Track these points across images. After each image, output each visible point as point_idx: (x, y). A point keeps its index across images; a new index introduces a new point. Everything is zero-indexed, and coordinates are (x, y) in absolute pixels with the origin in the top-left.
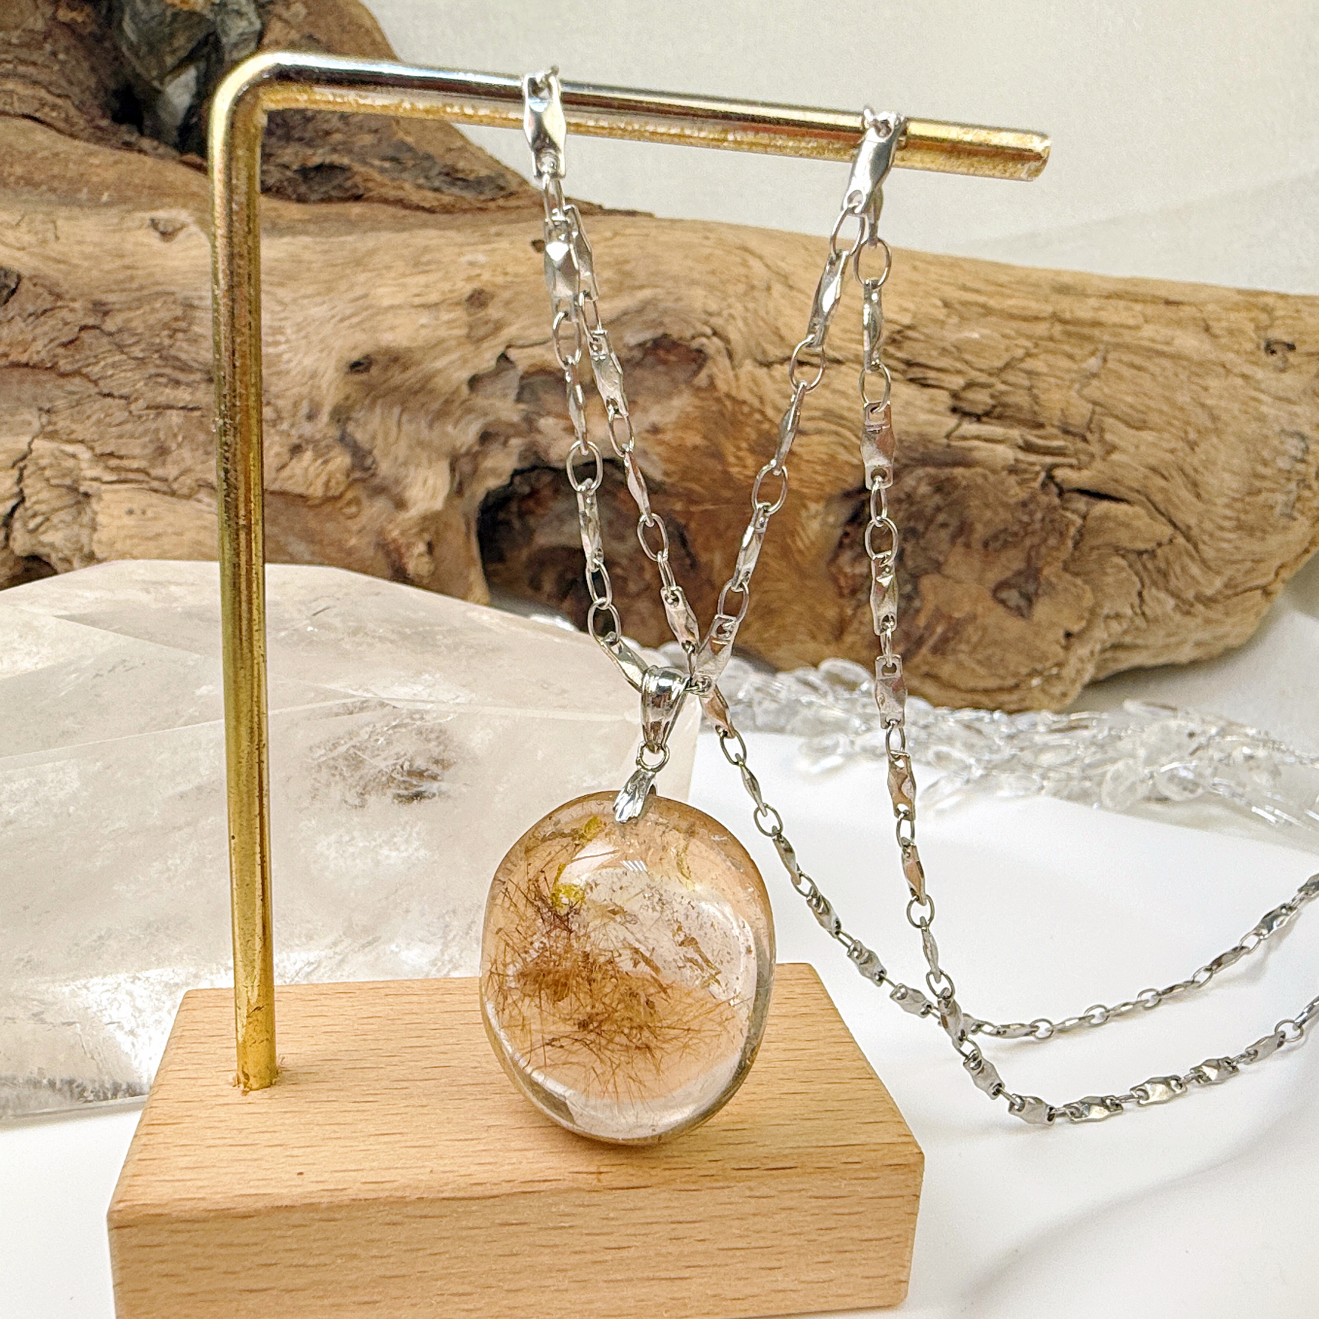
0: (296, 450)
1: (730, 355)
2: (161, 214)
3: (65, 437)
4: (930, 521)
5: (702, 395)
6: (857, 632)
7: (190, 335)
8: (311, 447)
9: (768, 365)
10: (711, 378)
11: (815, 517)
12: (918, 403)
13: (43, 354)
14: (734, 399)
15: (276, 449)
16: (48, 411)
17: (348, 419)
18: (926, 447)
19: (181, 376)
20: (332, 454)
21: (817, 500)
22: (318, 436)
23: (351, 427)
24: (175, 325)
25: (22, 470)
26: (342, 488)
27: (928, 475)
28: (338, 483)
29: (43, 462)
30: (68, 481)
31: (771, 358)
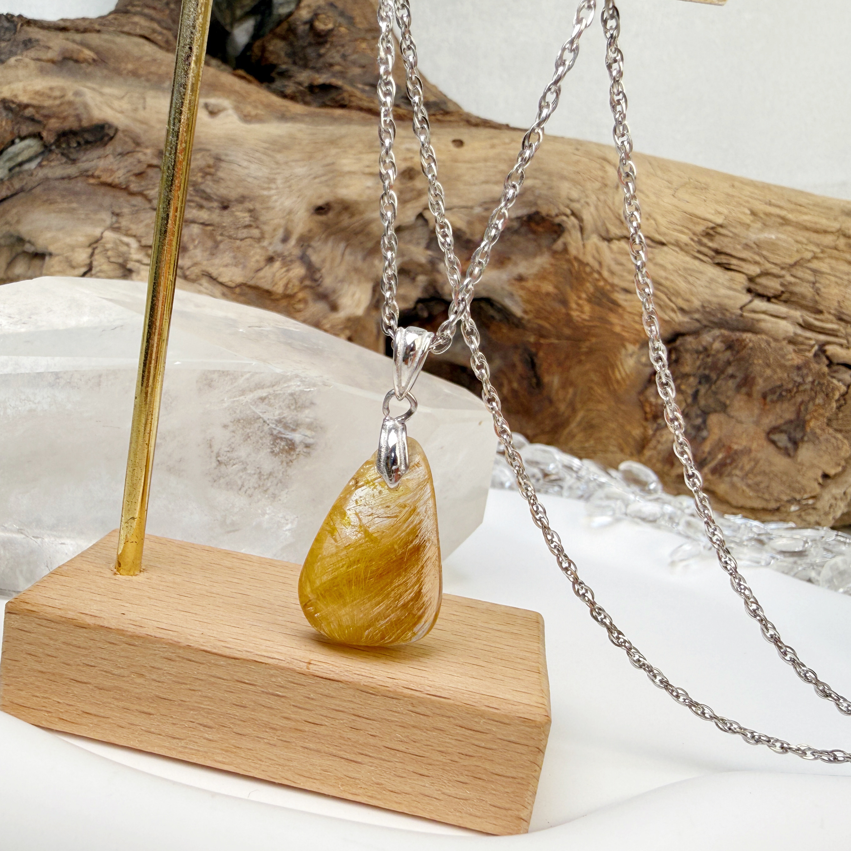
0: (270, 260)
1: (582, 229)
2: (212, 101)
3: (124, 232)
4: (723, 372)
5: (557, 256)
6: (655, 448)
7: (215, 177)
8: (280, 259)
9: (609, 240)
10: (565, 245)
11: (631, 355)
12: (720, 281)
13: (122, 179)
14: (580, 262)
15: (258, 257)
16: (118, 215)
17: (309, 246)
18: (723, 314)
19: (205, 203)
20: (293, 266)
21: (634, 342)
22: (286, 253)
23: (310, 252)
24: (208, 170)
25: (94, 249)
26: (296, 290)
27: (723, 336)
28: (293, 286)
29: (109, 246)
30: (120, 260)
31: (612, 235)
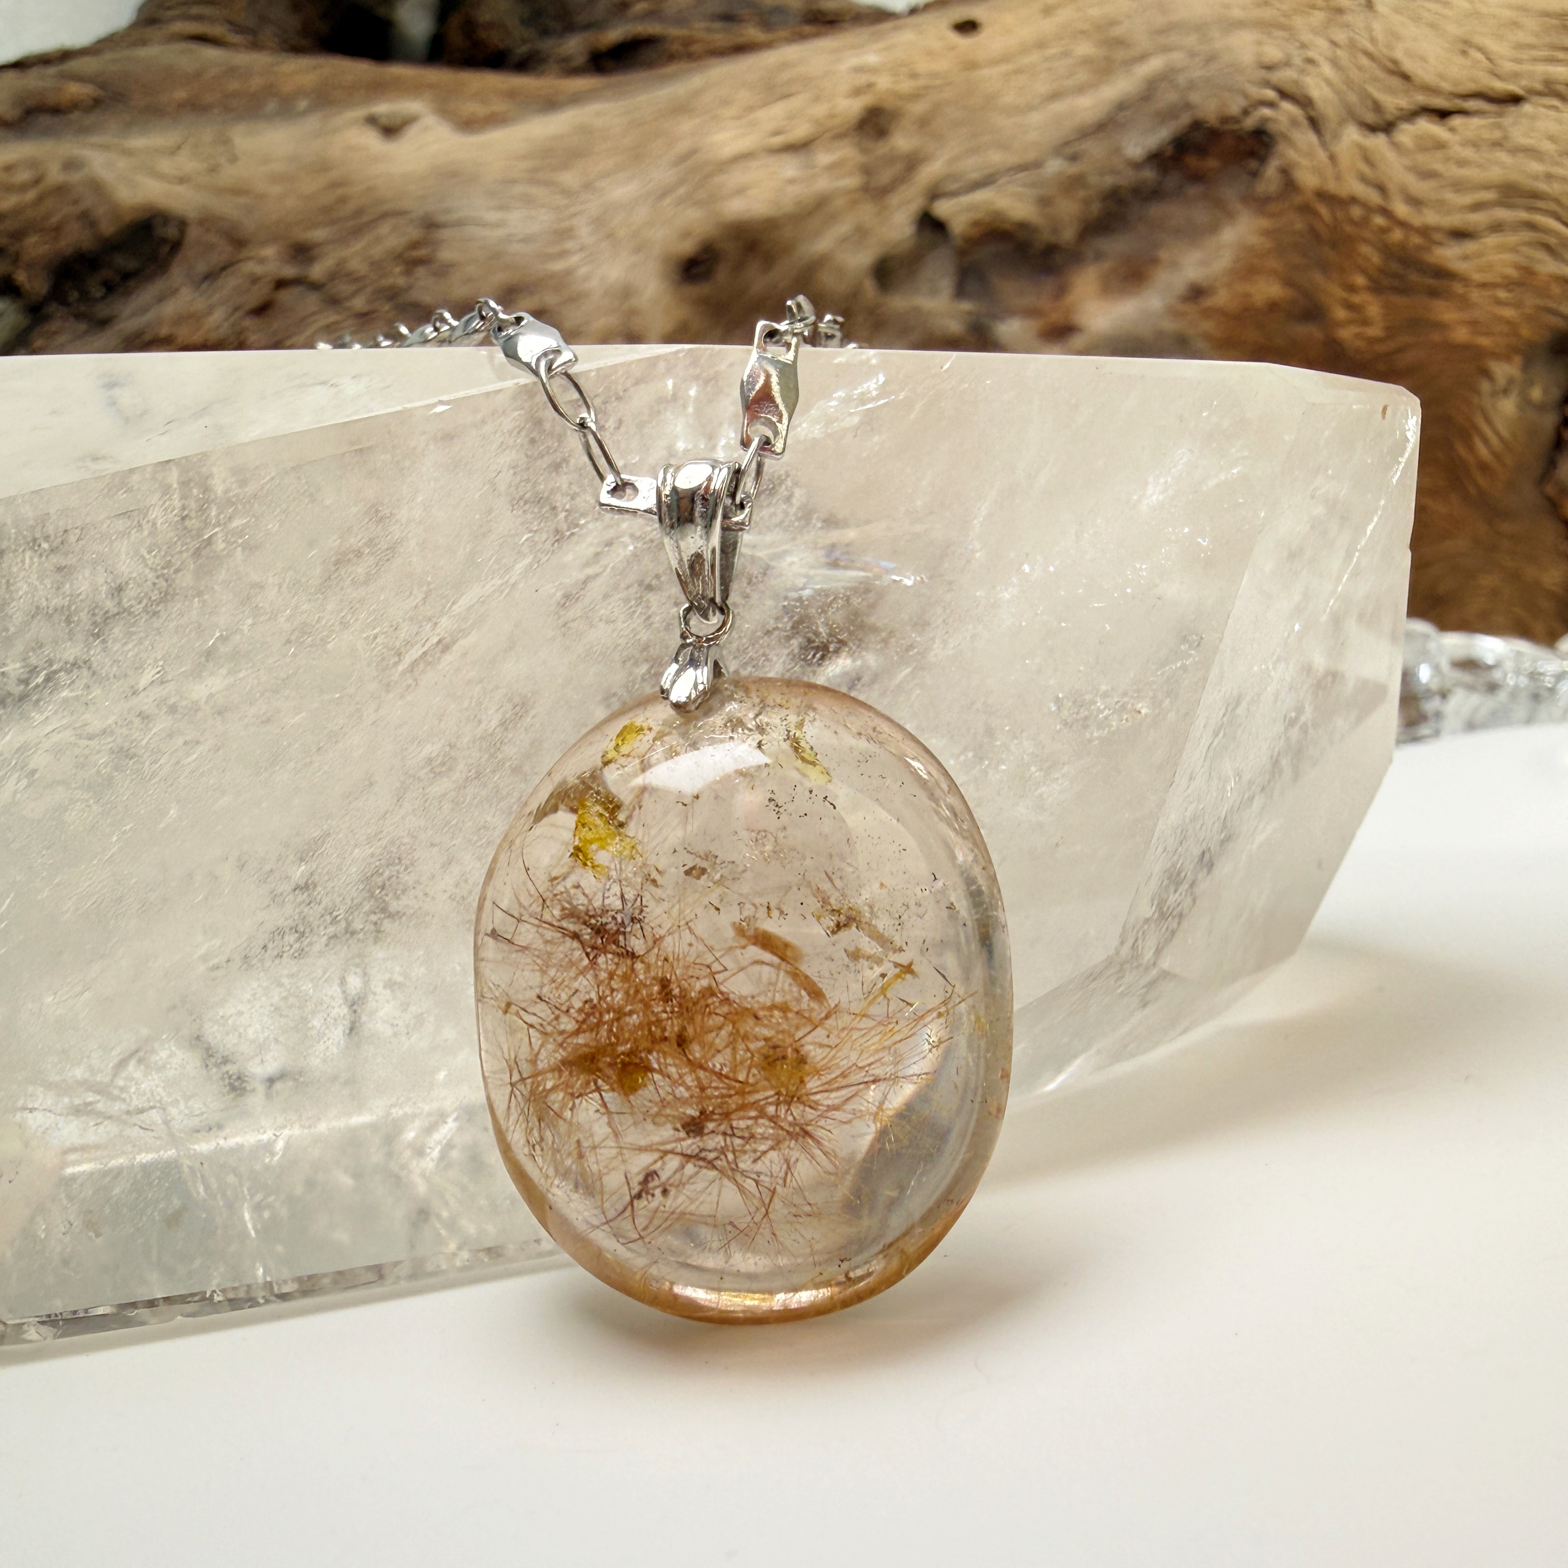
1: (1315, 123)
2: (383, 108)
5: (1273, 208)
7: (435, 266)
10: (1285, 172)
11: (1506, 391)
14: (1334, 200)
24: (413, 254)
31: (1390, 113)
